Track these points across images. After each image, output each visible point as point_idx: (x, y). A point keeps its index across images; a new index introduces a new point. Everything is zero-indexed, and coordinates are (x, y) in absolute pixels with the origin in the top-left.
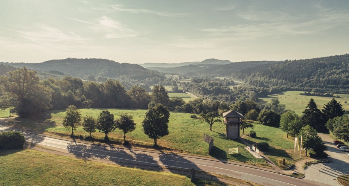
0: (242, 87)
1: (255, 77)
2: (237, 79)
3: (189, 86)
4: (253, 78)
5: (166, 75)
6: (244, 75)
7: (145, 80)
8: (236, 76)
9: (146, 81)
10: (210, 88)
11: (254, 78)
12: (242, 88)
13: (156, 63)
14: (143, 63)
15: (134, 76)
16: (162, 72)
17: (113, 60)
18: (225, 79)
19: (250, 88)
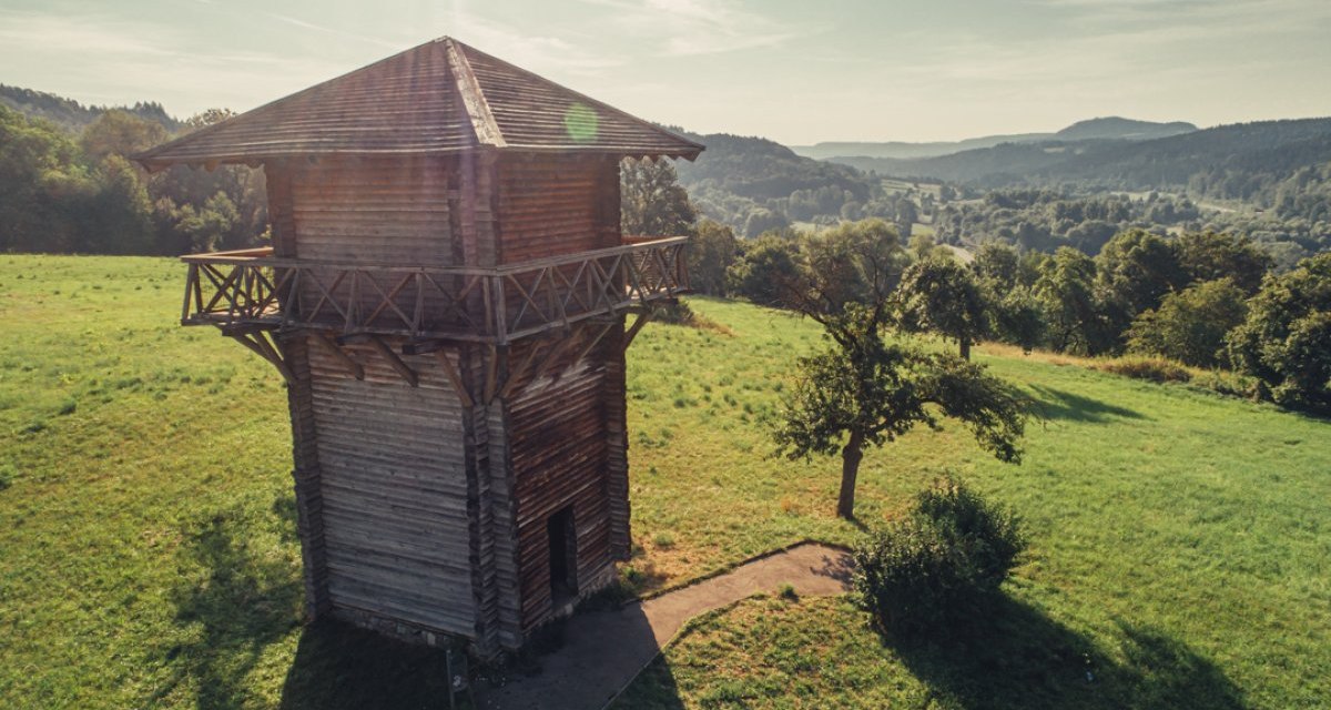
0: (1229, 225)
1: (1314, 181)
2: (1218, 197)
3: (966, 221)
4: (1304, 186)
5: (884, 183)
6: (1256, 177)
7: (785, 199)
8: (1213, 182)
9: (787, 201)
10: (1063, 229)
11: (1308, 188)
12: (1228, 230)
13: (863, 141)
14: (812, 144)
15: (744, 182)
16: (873, 172)
17: (678, 126)
18: (1153, 197)
19: (1274, 230)
